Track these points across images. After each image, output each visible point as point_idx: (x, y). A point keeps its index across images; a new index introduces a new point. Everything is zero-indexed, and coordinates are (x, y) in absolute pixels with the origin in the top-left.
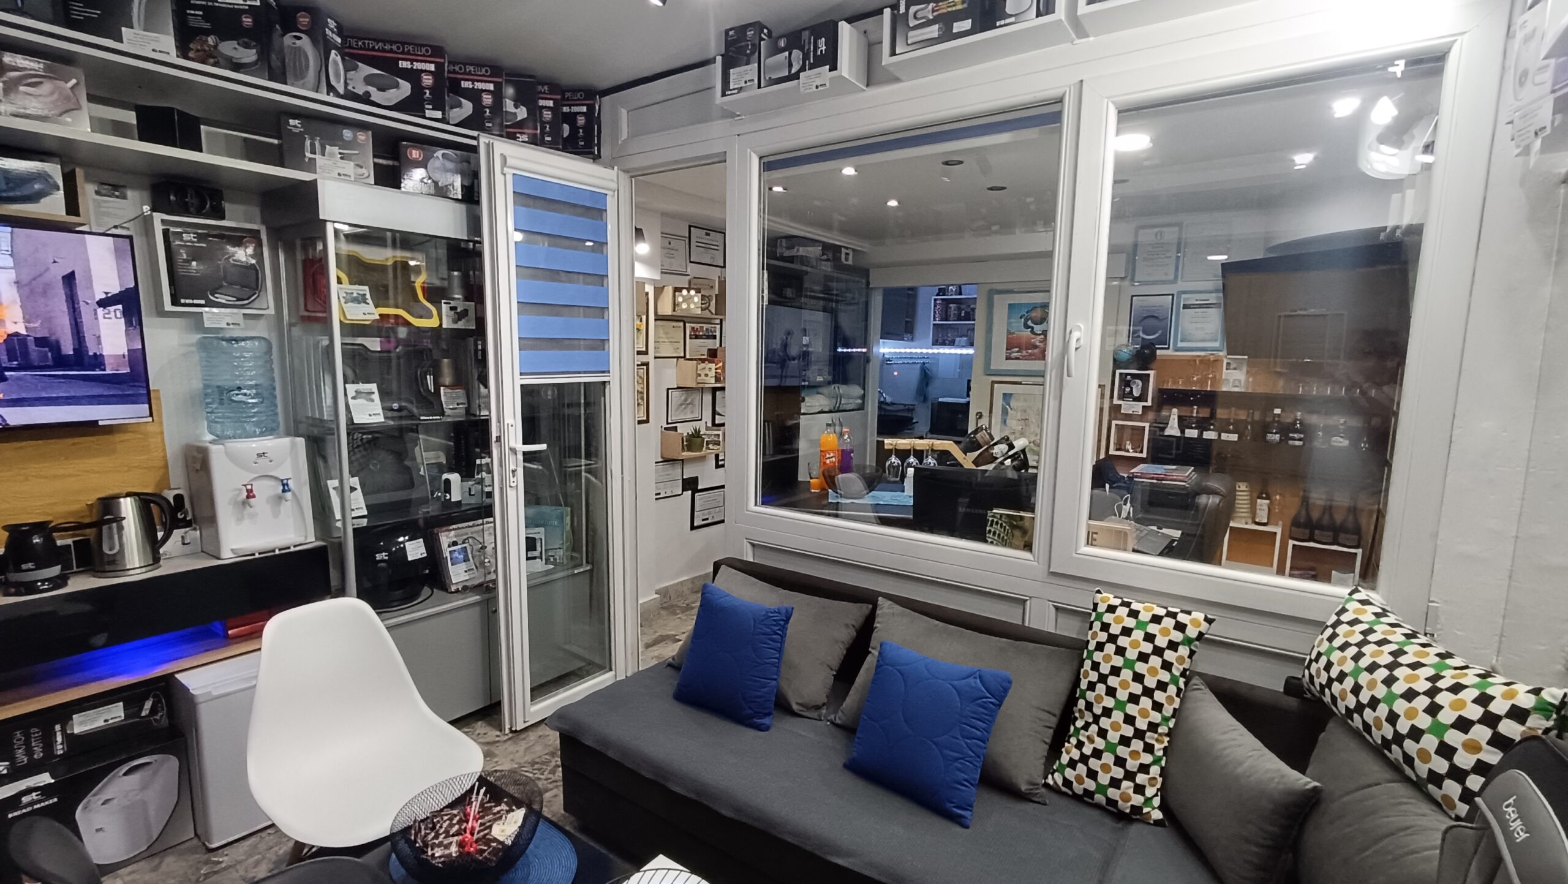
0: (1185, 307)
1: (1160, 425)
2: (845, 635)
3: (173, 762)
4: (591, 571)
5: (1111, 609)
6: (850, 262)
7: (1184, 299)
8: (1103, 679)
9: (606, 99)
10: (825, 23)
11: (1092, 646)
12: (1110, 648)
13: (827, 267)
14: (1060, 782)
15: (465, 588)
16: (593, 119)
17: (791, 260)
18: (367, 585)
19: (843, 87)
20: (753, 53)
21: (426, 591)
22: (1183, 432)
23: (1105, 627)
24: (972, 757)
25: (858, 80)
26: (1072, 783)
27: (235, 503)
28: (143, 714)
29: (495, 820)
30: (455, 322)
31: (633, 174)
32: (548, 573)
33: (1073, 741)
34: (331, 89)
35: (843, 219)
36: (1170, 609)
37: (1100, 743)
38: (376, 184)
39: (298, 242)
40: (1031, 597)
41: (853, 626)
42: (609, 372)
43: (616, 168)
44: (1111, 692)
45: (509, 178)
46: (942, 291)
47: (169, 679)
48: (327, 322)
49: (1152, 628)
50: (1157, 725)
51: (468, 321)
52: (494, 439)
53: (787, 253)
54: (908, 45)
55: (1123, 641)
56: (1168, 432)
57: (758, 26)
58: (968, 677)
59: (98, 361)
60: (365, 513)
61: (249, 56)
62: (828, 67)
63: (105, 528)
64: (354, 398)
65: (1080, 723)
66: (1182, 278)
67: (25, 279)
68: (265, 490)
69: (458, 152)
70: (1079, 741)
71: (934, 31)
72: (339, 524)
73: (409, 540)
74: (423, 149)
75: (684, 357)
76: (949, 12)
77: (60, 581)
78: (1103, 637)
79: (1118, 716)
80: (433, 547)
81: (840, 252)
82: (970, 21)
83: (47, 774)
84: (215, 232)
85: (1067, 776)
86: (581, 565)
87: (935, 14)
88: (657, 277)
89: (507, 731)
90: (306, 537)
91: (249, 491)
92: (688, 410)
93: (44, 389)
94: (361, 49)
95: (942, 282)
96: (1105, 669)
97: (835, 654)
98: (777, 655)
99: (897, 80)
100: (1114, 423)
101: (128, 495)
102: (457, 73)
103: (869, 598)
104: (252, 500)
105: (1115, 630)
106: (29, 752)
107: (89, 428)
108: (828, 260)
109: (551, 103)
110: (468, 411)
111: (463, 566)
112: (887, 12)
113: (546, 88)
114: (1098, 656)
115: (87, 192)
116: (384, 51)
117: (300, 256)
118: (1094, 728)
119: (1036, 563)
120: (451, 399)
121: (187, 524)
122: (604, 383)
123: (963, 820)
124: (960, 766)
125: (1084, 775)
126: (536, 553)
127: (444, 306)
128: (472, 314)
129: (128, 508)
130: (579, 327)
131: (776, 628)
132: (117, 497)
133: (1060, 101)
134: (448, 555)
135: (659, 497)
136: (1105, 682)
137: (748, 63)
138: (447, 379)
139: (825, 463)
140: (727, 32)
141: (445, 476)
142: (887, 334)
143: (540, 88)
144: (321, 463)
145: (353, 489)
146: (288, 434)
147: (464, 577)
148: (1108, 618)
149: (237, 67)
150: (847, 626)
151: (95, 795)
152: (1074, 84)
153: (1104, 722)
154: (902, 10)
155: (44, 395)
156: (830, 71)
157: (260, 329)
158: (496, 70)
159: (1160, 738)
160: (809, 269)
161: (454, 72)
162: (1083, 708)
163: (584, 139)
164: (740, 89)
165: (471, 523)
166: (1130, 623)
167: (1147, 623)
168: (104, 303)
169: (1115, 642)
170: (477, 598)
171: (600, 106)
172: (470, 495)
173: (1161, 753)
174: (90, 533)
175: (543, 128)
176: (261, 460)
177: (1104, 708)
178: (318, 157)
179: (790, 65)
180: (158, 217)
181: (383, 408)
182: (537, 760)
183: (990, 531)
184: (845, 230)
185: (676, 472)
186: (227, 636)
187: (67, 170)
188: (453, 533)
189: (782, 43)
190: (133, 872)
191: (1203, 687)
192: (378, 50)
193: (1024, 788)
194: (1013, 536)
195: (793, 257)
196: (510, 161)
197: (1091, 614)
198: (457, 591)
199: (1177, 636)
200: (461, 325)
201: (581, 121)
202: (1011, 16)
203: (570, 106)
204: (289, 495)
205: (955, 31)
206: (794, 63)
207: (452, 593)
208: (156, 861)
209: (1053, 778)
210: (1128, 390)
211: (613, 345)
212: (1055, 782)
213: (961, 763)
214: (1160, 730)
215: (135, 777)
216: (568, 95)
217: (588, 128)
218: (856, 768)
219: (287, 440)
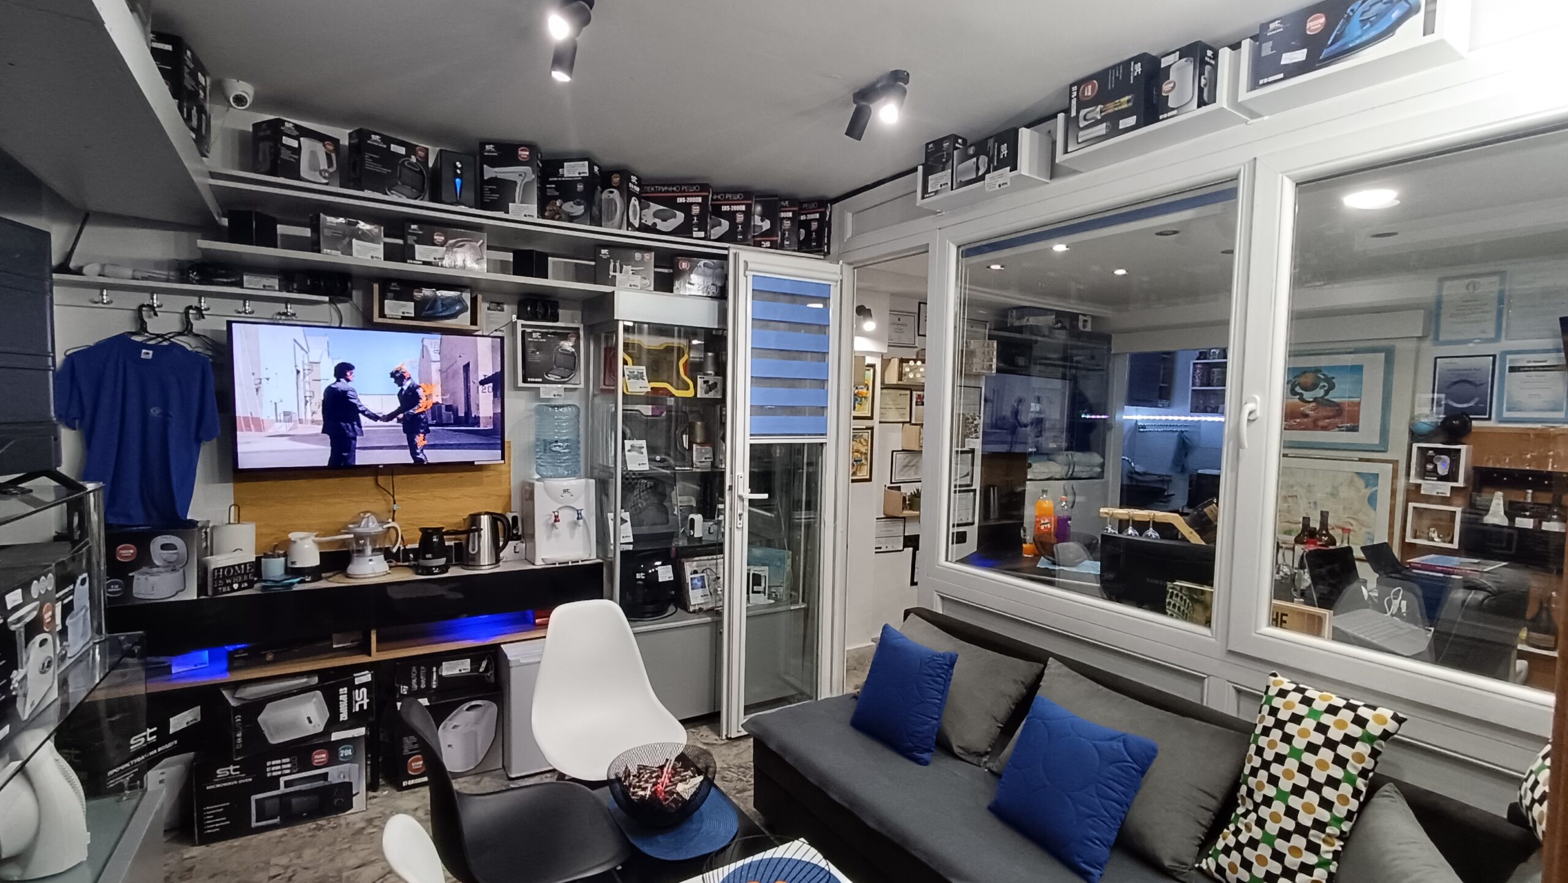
0: (1512, 369)
1: (1476, 511)
2: (1014, 690)
3: (494, 708)
4: (806, 610)
5: (1283, 693)
6: (1089, 329)
7: (1511, 361)
8: (1266, 765)
9: (836, 206)
10: (1007, 131)
11: (1258, 731)
12: (1276, 734)
13: (1061, 337)
14: (1213, 868)
15: (701, 610)
16: (825, 224)
17: (1020, 329)
18: (629, 597)
19: (1026, 183)
20: (947, 161)
21: (672, 609)
22: (1512, 520)
23: (1274, 711)
24: (1106, 817)
25: (1039, 175)
26: (1225, 870)
27: (547, 525)
28: (481, 670)
29: (681, 781)
30: (706, 392)
31: (858, 267)
32: (770, 605)
33: (1232, 827)
34: (630, 225)
35: (1082, 287)
36: (1352, 701)
37: (1257, 833)
38: (655, 290)
39: (603, 335)
40: (1209, 676)
41: (1023, 683)
42: (826, 435)
43: (841, 262)
44: (1273, 780)
45: (750, 279)
46: (1203, 355)
47: (497, 647)
48: (615, 391)
49: (1327, 719)
50: (1325, 825)
51: (717, 392)
52: (727, 488)
53: (1017, 323)
54: (1078, 143)
55: (1291, 728)
56: (1489, 519)
57: (954, 138)
58: (1112, 739)
59: (476, 421)
60: (632, 541)
61: (579, 210)
62: (1008, 168)
63: (471, 534)
64: (629, 451)
65: (1240, 810)
66: (1506, 336)
67: (445, 367)
68: (567, 516)
69: (715, 261)
70: (1237, 828)
71: (1102, 129)
72: (612, 547)
73: (662, 565)
74: (689, 261)
75: (910, 422)
76: (1115, 112)
77: (444, 569)
78: (1270, 721)
79: (1278, 807)
80: (679, 572)
81: (1078, 320)
82: (1135, 117)
83: (426, 699)
84: (551, 331)
85: (1220, 861)
86: (797, 603)
87: (1103, 114)
88: (885, 351)
89: (724, 737)
90: (590, 555)
91: (556, 517)
92: (912, 472)
93: (448, 438)
94: (653, 192)
95: (1203, 347)
96: (1269, 755)
97: (1003, 708)
98: (940, 697)
99: (1075, 172)
100: (1411, 505)
101: (487, 513)
102: (720, 200)
103: (1039, 657)
104: (557, 523)
105: (1284, 715)
106: (419, 683)
107: (469, 466)
108: (1063, 328)
109: (790, 215)
110: (713, 464)
111: (700, 592)
112: (1061, 116)
113: (787, 202)
114: (1263, 741)
115: (483, 307)
116: (667, 192)
117: (603, 346)
118: (1253, 817)
119: (1214, 640)
120: (700, 453)
121: (518, 538)
122: (822, 444)
123: (1090, 877)
124: (1092, 823)
125: (1238, 865)
126: (761, 589)
127: (699, 380)
128: (719, 386)
129: (485, 521)
130: (802, 397)
131: (939, 671)
132: (480, 514)
133: (1235, 178)
134: (689, 581)
135: (879, 551)
136: (1268, 770)
137: (943, 170)
138: (699, 438)
139: (1039, 528)
140: (927, 145)
141: (691, 516)
142: (1136, 399)
143: (783, 203)
144: (604, 498)
145: (623, 521)
146: (586, 477)
147: (701, 600)
148: (1277, 702)
149: (571, 219)
150: (1015, 681)
151: (450, 720)
152: (1249, 162)
153: (1264, 811)
154: (1073, 114)
155: (447, 442)
156: (1011, 171)
157: (575, 399)
158: (747, 194)
159: (1329, 839)
160: (1039, 338)
161: (717, 200)
162: (1245, 795)
163: (816, 240)
164: (936, 192)
165: (710, 557)
166: (1302, 710)
167: (1321, 713)
168: (483, 383)
169: (1282, 729)
170: (709, 619)
171: (831, 213)
172: (710, 533)
173: (1330, 856)
174: (464, 536)
175: (783, 234)
176: (566, 495)
177: (1264, 796)
178: (617, 274)
179: (978, 169)
180: (520, 322)
181: (649, 459)
182: (743, 765)
183: (1169, 603)
184: (1081, 297)
185: (898, 529)
186: (534, 624)
187: (474, 296)
188: (695, 563)
189: (971, 151)
190: (466, 782)
191: (1394, 795)
192: (665, 192)
193: (1167, 863)
194: (1194, 610)
195: (1022, 326)
196: (750, 266)
197: (1262, 697)
198: (694, 612)
199: (1355, 731)
200: (711, 395)
201: (814, 225)
202: (1173, 109)
203: (806, 214)
204: (581, 521)
205: (1121, 127)
206: (981, 166)
207: (690, 612)
208: (478, 779)
209: (1207, 863)
210: (1430, 467)
211: (831, 412)
212: (1208, 867)
213: (1095, 822)
214: (1328, 830)
215: (472, 713)
216: (805, 205)
217: (820, 232)
218: (999, 811)
219: (583, 481)
